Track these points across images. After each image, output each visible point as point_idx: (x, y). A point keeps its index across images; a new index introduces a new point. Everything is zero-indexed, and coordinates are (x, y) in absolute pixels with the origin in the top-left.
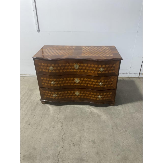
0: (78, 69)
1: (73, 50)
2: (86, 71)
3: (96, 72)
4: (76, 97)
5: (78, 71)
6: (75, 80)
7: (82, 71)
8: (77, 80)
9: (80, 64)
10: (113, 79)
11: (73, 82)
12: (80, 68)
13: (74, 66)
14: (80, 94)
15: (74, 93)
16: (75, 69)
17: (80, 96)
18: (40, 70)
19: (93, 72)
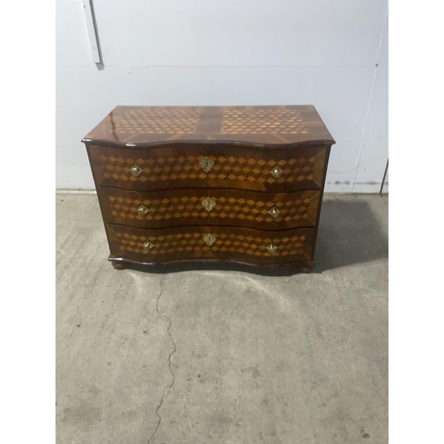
0: (210, 172)
1: (196, 118)
2: (232, 177)
3: (261, 180)
4: (206, 249)
5: (212, 176)
6: (203, 204)
7: (222, 176)
8: (209, 204)
9: (215, 159)
10: (309, 198)
11: (199, 207)
12: (217, 168)
13: (200, 163)
14: (217, 242)
15: (201, 238)
16: (201, 171)
17: (217, 246)
18: (107, 176)
19: (251, 179)
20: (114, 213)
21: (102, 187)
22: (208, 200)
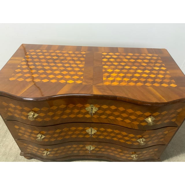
0: (94, 114)
1: (81, 61)
2: (111, 118)
3: (136, 123)
4: (87, 152)
5: (95, 116)
6: (87, 131)
7: (103, 117)
8: (91, 131)
9: (99, 106)
10: (168, 131)
12: (100, 112)
13: (86, 109)
14: (95, 149)
15: (84, 147)
16: (87, 113)
17: (95, 151)
18: (9, 114)
19: (128, 121)
20: (20, 134)
21: (7, 120)
22: (91, 129)
